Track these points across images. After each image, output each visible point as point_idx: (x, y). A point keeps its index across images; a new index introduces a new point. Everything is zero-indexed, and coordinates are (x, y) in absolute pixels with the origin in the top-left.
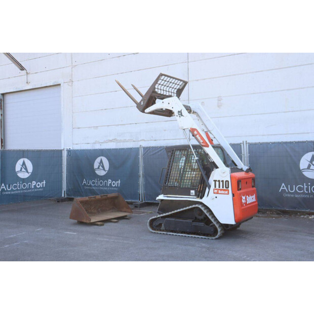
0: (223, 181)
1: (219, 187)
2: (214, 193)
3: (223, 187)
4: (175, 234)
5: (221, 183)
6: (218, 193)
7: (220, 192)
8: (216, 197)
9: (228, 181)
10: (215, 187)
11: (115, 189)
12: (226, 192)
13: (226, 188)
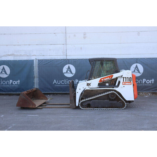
0: (128, 78)
1: (126, 81)
2: (123, 84)
3: (128, 81)
4: (99, 109)
5: (127, 79)
6: (125, 84)
7: (126, 83)
8: (124, 87)
9: (131, 78)
10: (123, 81)
11: (16, 86)
12: (130, 84)
13: (130, 81)
